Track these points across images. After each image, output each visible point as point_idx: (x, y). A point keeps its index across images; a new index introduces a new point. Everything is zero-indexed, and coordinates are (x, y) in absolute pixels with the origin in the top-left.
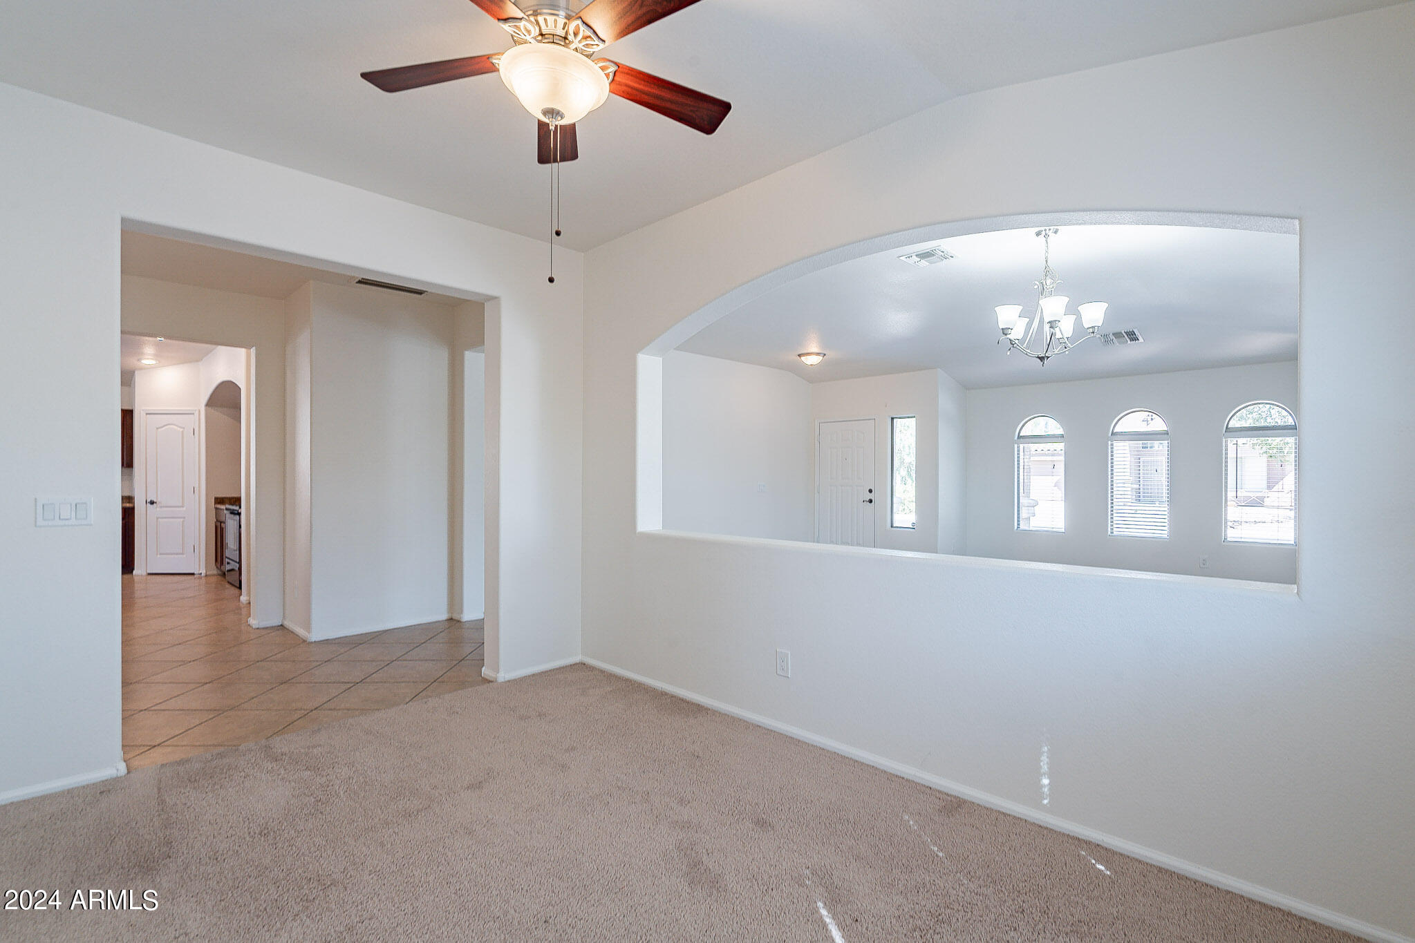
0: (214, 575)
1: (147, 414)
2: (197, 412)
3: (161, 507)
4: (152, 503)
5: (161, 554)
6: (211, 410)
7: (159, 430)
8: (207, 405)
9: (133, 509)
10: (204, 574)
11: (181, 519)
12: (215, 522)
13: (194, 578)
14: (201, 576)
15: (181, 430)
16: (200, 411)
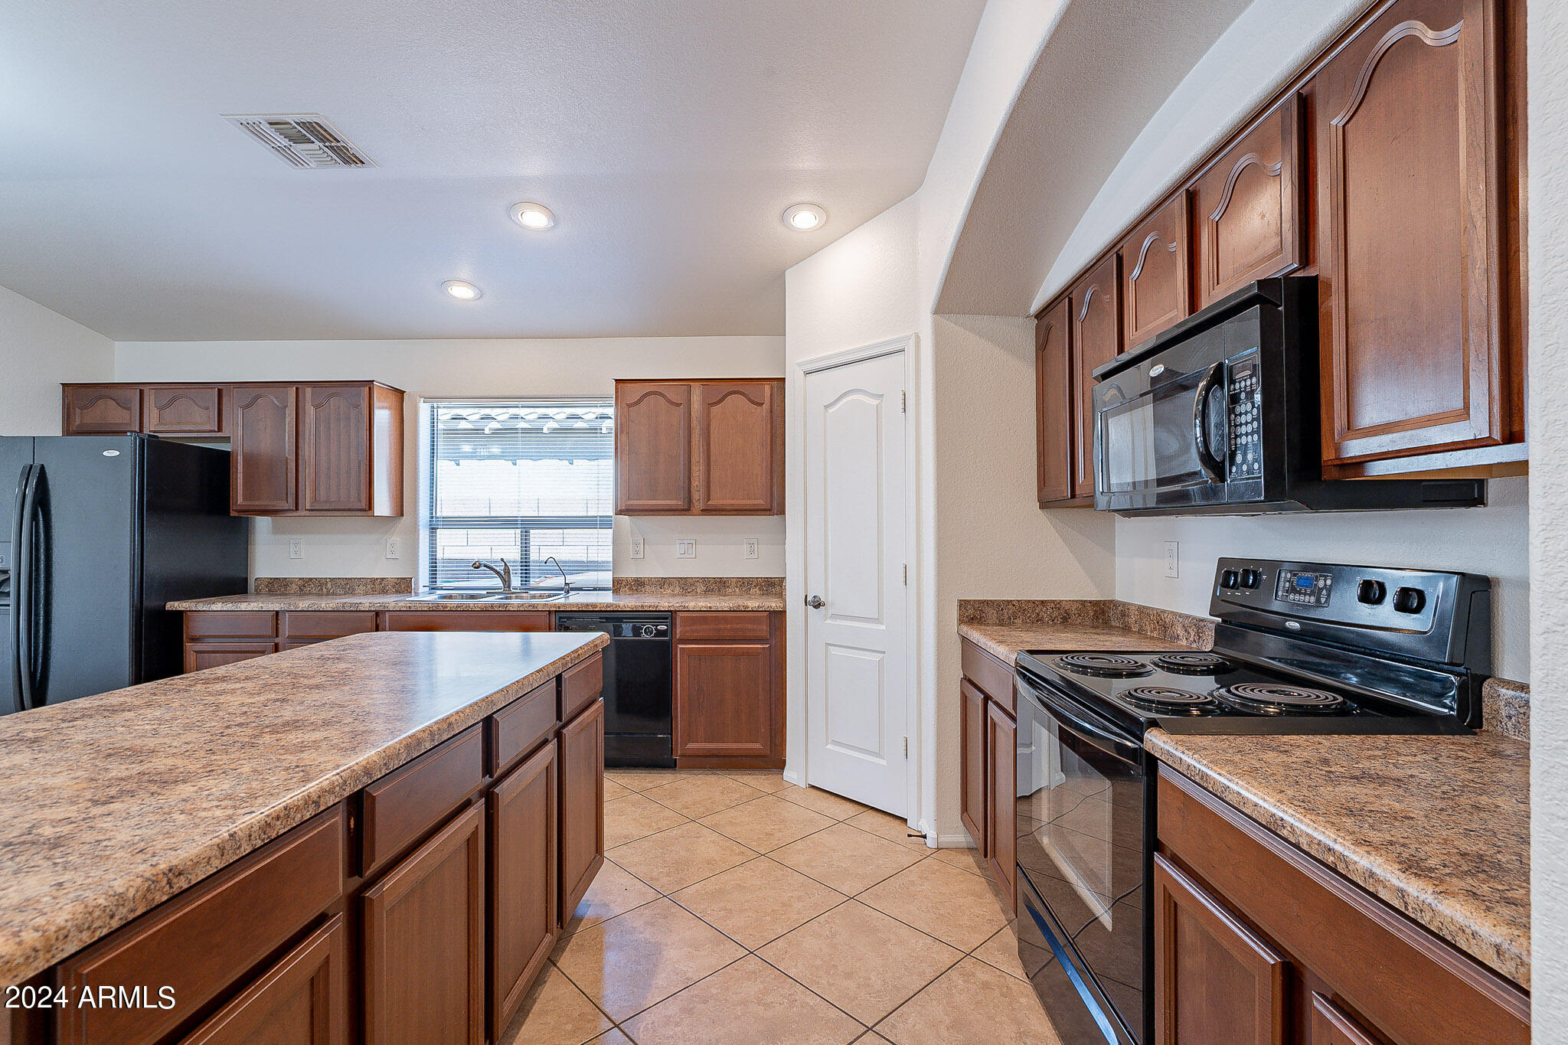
0: (958, 849)
1: (806, 373)
2: (912, 342)
3: (835, 616)
4: (818, 605)
5: (835, 743)
6: (947, 324)
7: (831, 410)
8: (940, 308)
9: (782, 613)
10: (931, 834)
11: (877, 657)
12: (961, 681)
13: (909, 836)
14: (925, 837)
15: (875, 402)
16: (918, 337)
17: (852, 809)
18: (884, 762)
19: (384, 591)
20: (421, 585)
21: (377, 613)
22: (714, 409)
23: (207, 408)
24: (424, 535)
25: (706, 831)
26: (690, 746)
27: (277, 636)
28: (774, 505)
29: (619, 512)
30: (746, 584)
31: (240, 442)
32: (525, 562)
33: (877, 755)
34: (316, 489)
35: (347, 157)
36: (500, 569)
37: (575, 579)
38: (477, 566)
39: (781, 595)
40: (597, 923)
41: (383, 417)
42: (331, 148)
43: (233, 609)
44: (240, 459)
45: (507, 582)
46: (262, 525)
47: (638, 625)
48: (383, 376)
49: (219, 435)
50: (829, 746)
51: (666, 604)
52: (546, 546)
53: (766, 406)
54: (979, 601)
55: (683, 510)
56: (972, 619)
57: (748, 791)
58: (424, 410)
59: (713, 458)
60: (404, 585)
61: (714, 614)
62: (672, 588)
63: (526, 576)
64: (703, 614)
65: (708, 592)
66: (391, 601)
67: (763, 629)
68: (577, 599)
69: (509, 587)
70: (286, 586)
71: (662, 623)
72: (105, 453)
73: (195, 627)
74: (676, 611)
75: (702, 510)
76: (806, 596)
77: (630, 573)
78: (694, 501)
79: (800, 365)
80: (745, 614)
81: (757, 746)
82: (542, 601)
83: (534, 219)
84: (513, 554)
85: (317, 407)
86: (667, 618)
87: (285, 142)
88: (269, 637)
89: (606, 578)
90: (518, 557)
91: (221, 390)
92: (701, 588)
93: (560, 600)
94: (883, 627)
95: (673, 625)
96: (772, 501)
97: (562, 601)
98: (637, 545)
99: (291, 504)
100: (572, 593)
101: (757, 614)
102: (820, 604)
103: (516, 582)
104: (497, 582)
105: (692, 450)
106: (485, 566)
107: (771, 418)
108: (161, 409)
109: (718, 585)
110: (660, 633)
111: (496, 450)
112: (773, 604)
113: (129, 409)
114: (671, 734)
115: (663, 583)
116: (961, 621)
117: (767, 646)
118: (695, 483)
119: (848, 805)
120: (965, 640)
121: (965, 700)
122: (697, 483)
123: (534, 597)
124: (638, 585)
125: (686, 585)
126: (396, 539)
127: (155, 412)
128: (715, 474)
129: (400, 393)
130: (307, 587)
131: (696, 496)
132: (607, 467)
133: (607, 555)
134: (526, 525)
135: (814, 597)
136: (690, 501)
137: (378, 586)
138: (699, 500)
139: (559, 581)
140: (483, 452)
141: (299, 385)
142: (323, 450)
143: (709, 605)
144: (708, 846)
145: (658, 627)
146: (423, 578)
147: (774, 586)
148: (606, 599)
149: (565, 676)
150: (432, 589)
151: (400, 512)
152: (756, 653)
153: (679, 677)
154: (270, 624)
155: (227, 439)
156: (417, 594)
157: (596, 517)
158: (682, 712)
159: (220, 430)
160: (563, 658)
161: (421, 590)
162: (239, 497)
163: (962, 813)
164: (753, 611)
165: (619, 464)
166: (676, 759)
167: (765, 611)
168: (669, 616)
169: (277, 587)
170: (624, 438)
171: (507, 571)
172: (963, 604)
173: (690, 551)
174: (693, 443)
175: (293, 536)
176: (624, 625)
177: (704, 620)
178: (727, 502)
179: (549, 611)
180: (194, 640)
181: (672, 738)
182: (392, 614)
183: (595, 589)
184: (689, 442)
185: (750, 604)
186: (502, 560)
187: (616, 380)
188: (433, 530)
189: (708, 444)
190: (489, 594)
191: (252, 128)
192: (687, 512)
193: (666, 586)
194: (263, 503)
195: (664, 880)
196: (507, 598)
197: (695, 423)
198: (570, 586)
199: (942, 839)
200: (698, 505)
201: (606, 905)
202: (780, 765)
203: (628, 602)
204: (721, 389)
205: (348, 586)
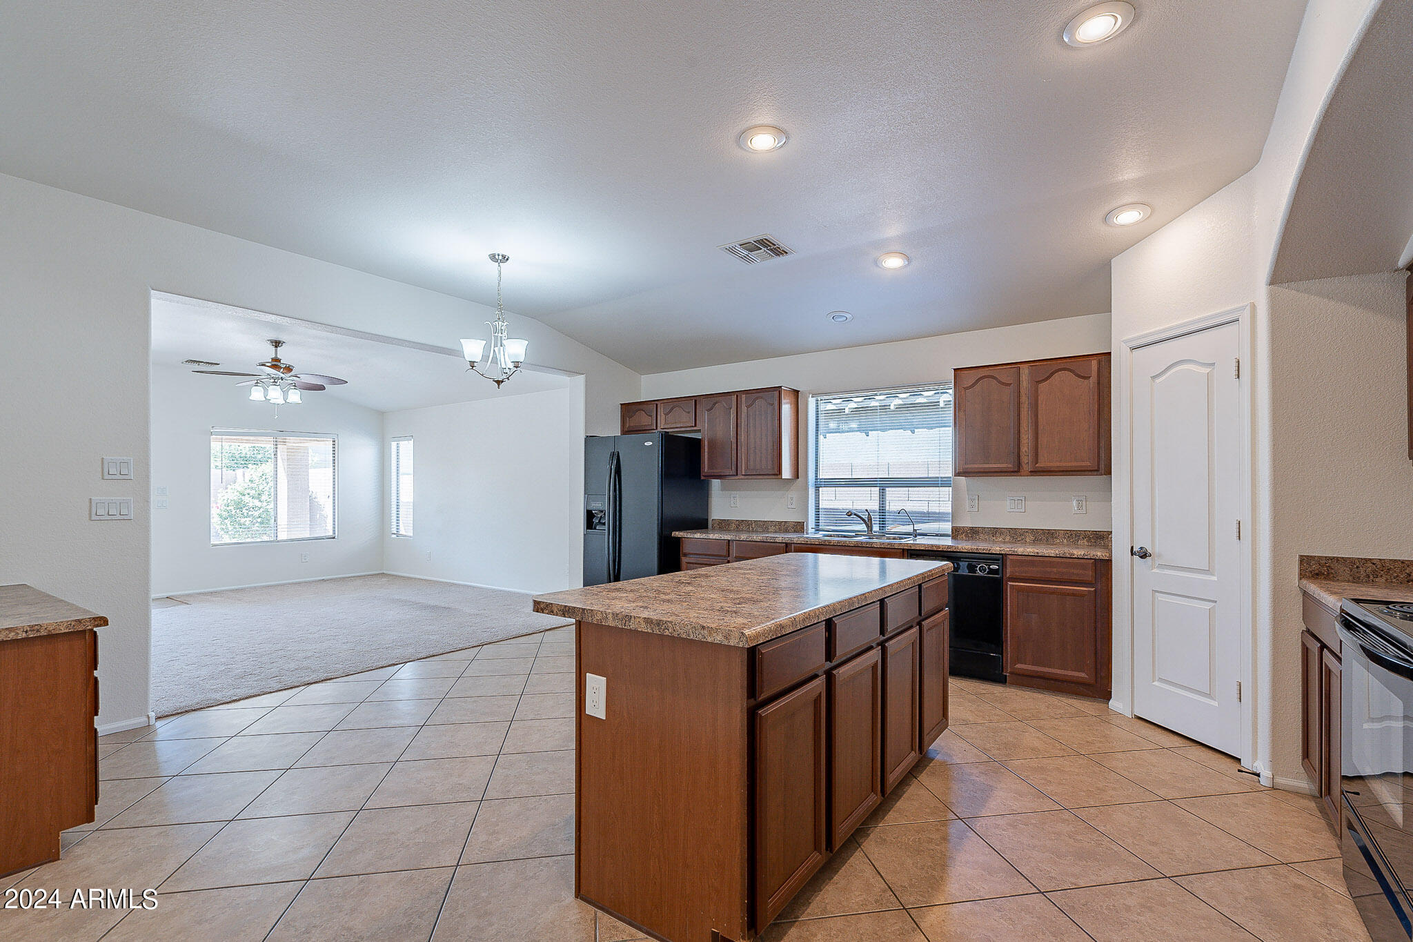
0: (1298, 793)
1: (1133, 349)
2: (1247, 313)
3: (1161, 566)
4: (1144, 555)
5: (1160, 680)
6: (1287, 293)
7: (1158, 381)
8: (1276, 279)
9: (1108, 563)
10: (1266, 773)
11: (1208, 606)
12: (1302, 633)
13: (1239, 771)
14: (1258, 775)
15: (1206, 370)
16: (1253, 307)
17: (1178, 742)
18: (1215, 704)
19: (786, 531)
20: (810, 527)
21: (786, 544)
22: (1043, 387)
23: (689, 413)
24: (812, 491)
25: (1031, 730)
26: (1018, 666)
27: (729, 556)
28: (1101, 465)
29: (957, 474)
30: (1074, 536)
31: (706, 433)
32: (882, 511)
33: (1209, 696)
34: (748, 461)
35: (778, 251)
36: (865, 517)
37: (921, 527)
38: (849, 514)
39: (1108, 548)
40: (943, 764)
41: (787, 409)
42: (771, 250)
43: (706, 537)
44: (706, 443)
45: (870, 527)
46: (716, 484)
47: (974, 563)
48: (787, 383)
49: (695, 428)
50: (1156, 683)
51: (998, 548)
52: (897, 500)
53: (1094, 379)
54: (1326, 557)
55: (1013, 472)
56: (1317, 574)
57: (1073, 710)
58: (812, 402)
59: (1040, 427)
60: (799, 527)
61: (1041, 559)
62: (1003, 537)
63: (883, 524)
64: (1030, 558)
65: (1036, 541)
66: (794, 537)
67: (1089, 575)
68: (922, 541)
69: (871, 530)
70: (729, 525)
71: (994, 564)
72: (646, 444)
73: (686, 548)
74: (1006, 555)
75: (1031, 472)
76: (1132, 548)
77: (967, 523)
78: (1023, 464)
79: (1125, 342)
80: (1071, 560)
81: (1083, 675)
82: (898, 541)
83: (893, 263)
84: (874, 505)
85: (748, 407)
86: (998, 560)
87: (746, 252)
88: (725, 556)
89: (947, 527)
90: (876, 507)
91: (696, 400)
92: (1029, 538)
93: (910, 541)
94: (1215, 578)
95: (1003, 565)
96: (1099, 462)
97: (912, 542)
98: (972, 500)
99: (735, 473)
100: (918, 537)
101: (1082, 561)
102: (1146, 554)
103: (876, 528)
104: (863, 527)
105: (1021, 422)
106: (855, 515)
107: (1099, 389)
108: (666, 415)
109: (1048, 536)
110: (991, 571)
111: (854, 425)
112: (1099, 554)
113: (651, 416)
114: (1002, 654)
115: (995, 532)
116: (1302, 576)
117: (1093, 589)
118: (1024, 449)
119: (1176, 738)
120: (1305, 594)
121: (1306, 651)
122: (1026, 449)
123: (888, 538)
124: (973, 533)
125: (1016, 534)
126: (793, 494)
127: (663, 416)
128: (1043, 440)
129: (796, 393)
130: (742, 525)
131: (1024, 460)
132: (947, 434)
133: (947, 508)
134: (883, 484)
135: (1141, 548)
136: (1019, 464)
137: (783, 527)
138: (1027, 463)
139: (909, 529)
140: (845, 427)
141: (738, 394)
142: (752, 436)
143: (1036, 551)
144: (1031, 738)
145: (991, 567)
146: (811, 523)
147: (1102, 538)
148: (948, 542)
149: (924, 586)
150: (817, 530)
151: (796, 475)
152: (1081, 595)
153: (1009, 608)
154: (725, 548)
155: (699, 431)
156: (807, 534)
157: (938, 478)
158: (1011, 638)
159: (695, 426)
160: (922, 574)
161: (811, 531)
162: (706, 468)
163: (1303, 759)
164: (1078, 558)
165: (957, 436)
166: (1006, 676)
167: (1091, 559)
168: (1001, 558)
169: (724, 525)
170: (962, 413)
171: (870, 519)
172: (1304, 560)
173: (1020, 506)
174: (1022, 416)
175: (733, 492)
176: (961, 564)
177: (1032, 563)
178: (1055, 464)
179: (903, 549)
180: (685, 555)
181: (1002, 657)
182: (796, 545)
183: (937, 535)
184: (1019, 415)
185: (1075, 553)
186: (867, 510)
187: (954, 369)
188: (817, 488)
189: (1036, 416)
190: (857, 536)
191: (731, 250)
192: (1016, 474)
193: (998, 535)
194: (716, 471)
195: (996, 752)
196: (870, 538)
197: (1024, 399)
198: (918, 531)
199: (1280, 780)
200: (1026, 468)
201: (950, 756)
202: (1107, 696)
203: (965, 546)
204: (1047, 368)
205: (764, 526)
